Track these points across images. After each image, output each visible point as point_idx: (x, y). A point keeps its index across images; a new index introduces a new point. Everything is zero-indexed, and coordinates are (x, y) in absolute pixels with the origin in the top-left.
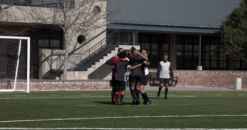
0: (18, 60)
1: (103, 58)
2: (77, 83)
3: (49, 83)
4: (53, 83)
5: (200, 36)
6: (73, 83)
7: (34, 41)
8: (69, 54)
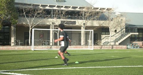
7: (100, 32)
8: (111, 36)
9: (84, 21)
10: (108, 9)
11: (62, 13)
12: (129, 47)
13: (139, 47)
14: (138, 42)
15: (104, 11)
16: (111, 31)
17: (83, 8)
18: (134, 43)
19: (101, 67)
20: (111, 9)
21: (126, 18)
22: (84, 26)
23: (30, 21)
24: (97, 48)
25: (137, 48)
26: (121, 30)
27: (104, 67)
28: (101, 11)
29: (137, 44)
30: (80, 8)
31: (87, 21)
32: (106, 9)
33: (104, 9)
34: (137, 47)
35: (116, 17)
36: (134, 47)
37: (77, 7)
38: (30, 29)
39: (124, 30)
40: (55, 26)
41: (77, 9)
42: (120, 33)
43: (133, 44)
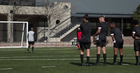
0: (23, 33)
1: (68, 31)
2: (53, 43)
3: (39, 43)
4: (42, 43)
5: (122, 19)
6: (51, 43)
7: (36, 23)
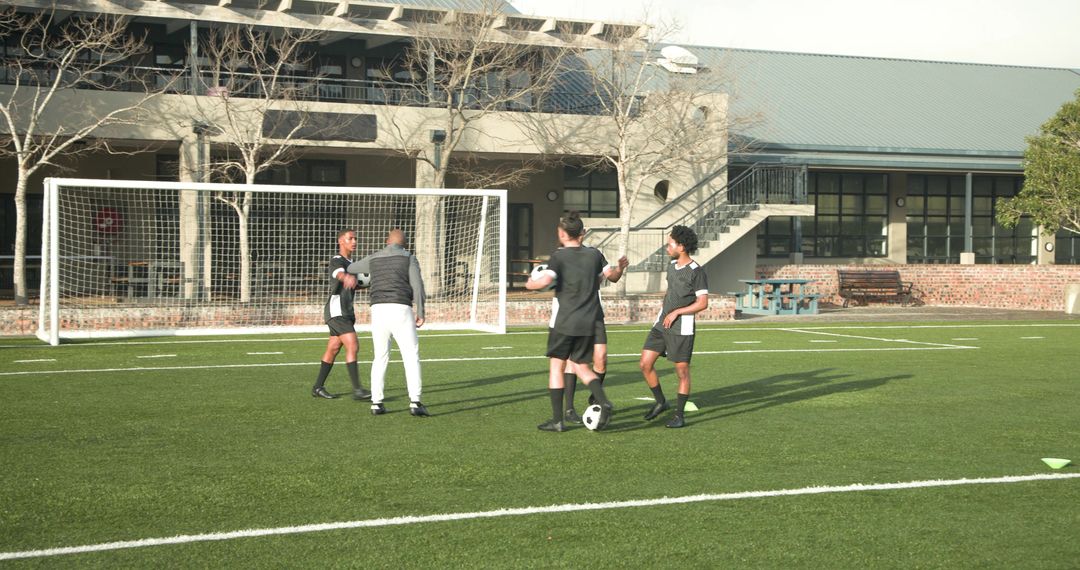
5: (969, 178)
7: (552, 196)
8: (631, 230)
9: (438, 118)
10: (607, 32)
11: (272, 57)
12: (749, 303)
13: (814, 305)
14: (808, 268)
15: (585, 40)
16: (629, 191)
17: (433, 16)
18: (785, 273)
19: (577, 507)
20: (629, 31)
21: (734, 98)
22: (438, 157)
23: (22, 117)
24: (529, 314)
25: (804, 314)
26: (699, 185)
27: (595, 506)
28: (557, 43)
29: (802, 284)
30: (408, 16)
31: (457, 118)
32: (597, 29)
33: (580, 28)
34: (802, 305)
35: (664, 90)
36: (785, 307)
37: (383, 13)
38: (23, 175)
39: (721, 182)
40: (219, 153)
41: (388, 28)
42: (688, 205)
43: (776, 285)
